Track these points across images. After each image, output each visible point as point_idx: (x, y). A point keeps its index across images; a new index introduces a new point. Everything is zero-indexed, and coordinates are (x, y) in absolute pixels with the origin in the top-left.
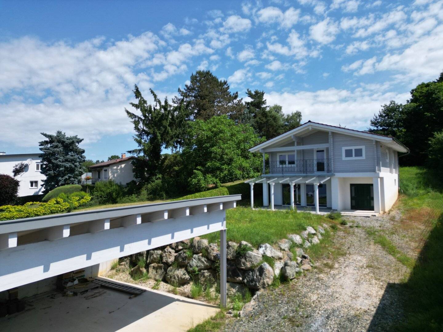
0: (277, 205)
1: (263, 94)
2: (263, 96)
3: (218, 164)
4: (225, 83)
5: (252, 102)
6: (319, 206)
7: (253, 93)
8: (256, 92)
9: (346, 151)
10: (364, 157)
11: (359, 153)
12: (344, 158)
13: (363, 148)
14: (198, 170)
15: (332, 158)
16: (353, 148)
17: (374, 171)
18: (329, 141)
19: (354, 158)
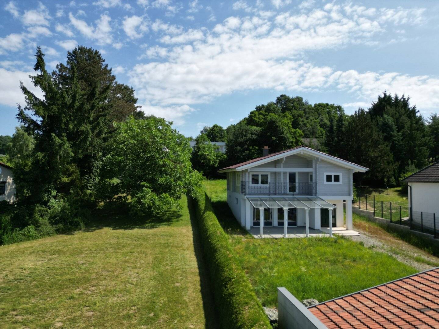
9: (327, 176)
10: (341, 182)
12: (325, 182)
13: (341, 175)
15: (317, 183)
16: (333, 174)
17: (349, 195)
18: (314, 166)
19: (333, 183)
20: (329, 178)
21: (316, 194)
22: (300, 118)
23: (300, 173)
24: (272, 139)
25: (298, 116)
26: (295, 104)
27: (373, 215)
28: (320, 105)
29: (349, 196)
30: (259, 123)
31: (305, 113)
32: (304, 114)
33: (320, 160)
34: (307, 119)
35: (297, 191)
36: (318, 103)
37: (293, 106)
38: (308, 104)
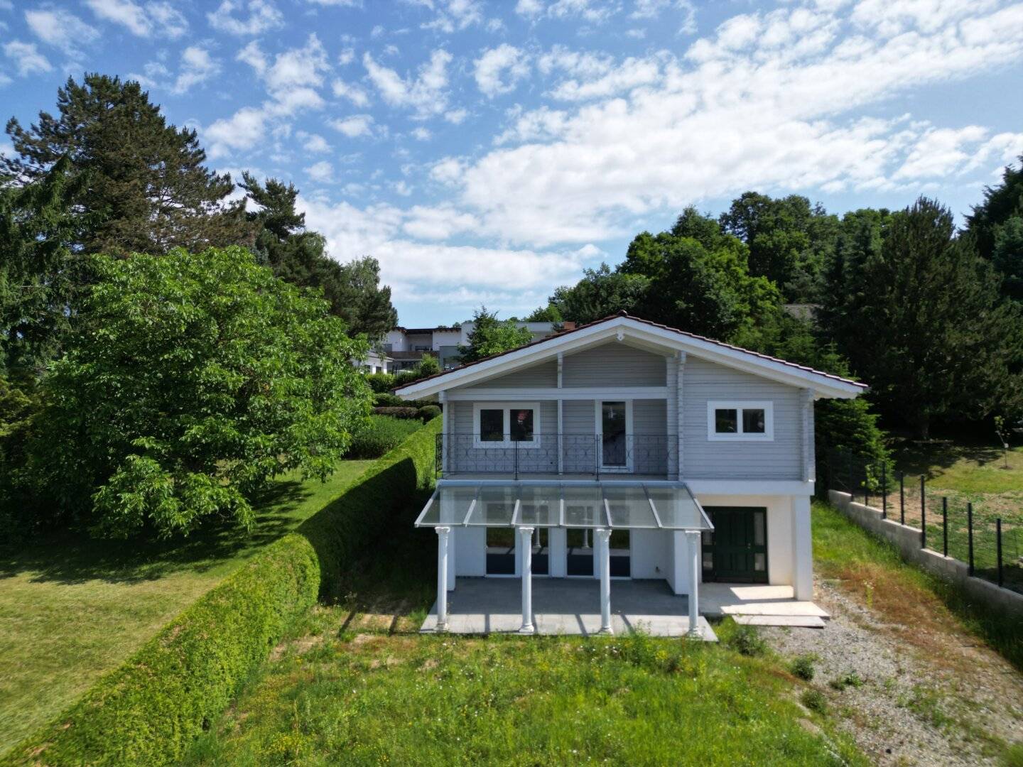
0: (465, 578)
1: (292, 194)
2: (293, 201)
3: (229, 430)
4: (190, 138)
5: (262, 215)
6: (612, 574)
7: (262, 185)
8: (272, 187)
9: (720, 413)
10: (769, 435)
11: (754, 422)
12: (712, 435)
13: (768, 407)
14: (141, 451)
15: (681, 435)
16: (740, 406)
17: (800, 477)
18: (670, 379)
19: (740, 436)
20: (725, 421)
21: (677, 474)
22: (795, 252)
23: (637, 403)
24: (677, 306)
25: (791, 245)
26: (782, 213)
27: (919, 544)
28: (860, 214)
29: (799, 483)
30: (652, 265)
31: (814, 237)
32: (807, 240)
33: (684, 360)
34: (816, 253)
35: (630, 462)
36: (854, 210)
37: (776, 222)
38: (824, 212)
